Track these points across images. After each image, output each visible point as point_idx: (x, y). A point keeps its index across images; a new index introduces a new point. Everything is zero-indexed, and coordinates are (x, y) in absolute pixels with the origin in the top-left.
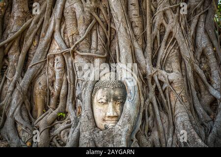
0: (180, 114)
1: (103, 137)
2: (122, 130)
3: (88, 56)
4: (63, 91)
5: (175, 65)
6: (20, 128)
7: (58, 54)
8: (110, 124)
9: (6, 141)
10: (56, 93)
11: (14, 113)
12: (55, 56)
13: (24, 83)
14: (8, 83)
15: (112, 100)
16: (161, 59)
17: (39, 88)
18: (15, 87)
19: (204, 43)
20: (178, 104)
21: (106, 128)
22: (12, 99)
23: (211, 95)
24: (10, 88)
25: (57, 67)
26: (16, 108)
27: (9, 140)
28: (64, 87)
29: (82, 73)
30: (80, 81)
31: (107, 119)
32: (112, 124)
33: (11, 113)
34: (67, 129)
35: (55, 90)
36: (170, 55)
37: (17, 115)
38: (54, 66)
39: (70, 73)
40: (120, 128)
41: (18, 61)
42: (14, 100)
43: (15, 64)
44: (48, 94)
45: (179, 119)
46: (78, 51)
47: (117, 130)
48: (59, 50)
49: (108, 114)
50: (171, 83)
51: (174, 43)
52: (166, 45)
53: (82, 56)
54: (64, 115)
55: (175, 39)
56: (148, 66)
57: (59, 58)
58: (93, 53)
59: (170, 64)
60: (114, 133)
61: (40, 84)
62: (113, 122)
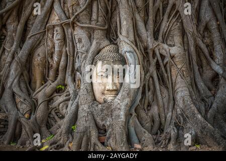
0: (180, 89)
1: (102, 110)
2: (121, 104)
3: (88, 28)
4: (62, 63)
5: (177, 39)
6: (18, 100)
7: (57, 25)
8: (109, 98)
9: (5, 112)
10: (55, 65)
11: (12, 84)
12: (54, 26)
13: (22, 54)
14: (6, 53)
16: (163, 32)
17: (37, 60)
18: (13, 58)
19: (208, 16)
20: (179, 79)
21: (105, 102)
22: (10, 71)
23: (213, 70)
24: (9, 59)
25: (57, 38)
26: (15, 79)
27: (7, 111)
28: (63, 59)
29: (81, 45)
30: (80, 53)
31: (106, 92)
32: (111, 98)
33: (9, 85)
34: (66, 102)
35: (54, 62)
36: (173, 28)
37: (15, 86)
38: (53, 37)
39: (69, 45)
40: (119, 102)
41: (16, 31)
42: (12, 71)
43: (14, 34)
44: (47, 66)
45: (179, 94)
46: (78, 22)
47: (116, 104)
48: (59, 21)
49: (107, 88)
50: (172, 57)
51: (177, 16)
52: (169, 18)
53: (82, 28)
54: (63, 88)
55: (178, 11)
56: (149, 39)
57: (58, 28)
58: (93, 25)
59: (173, 37)
60: (113, 107)
61: (39, 55)
62: (112, 96)
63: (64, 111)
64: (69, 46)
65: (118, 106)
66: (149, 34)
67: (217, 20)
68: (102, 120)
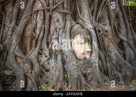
0: (113, 50)
1: (84, 64)
4: (41, 35)
5: (107, 21)
6: (19, 61)
7: (41, 10)
8: (88, 56)
9: (11, 70)
11: (14, 50)
12: (38, 11)
13: (19, 28)
14: (7, 28)
15: (87, 42)
16: (99, 17)
17: (28, 33)
18: (13, 31)
19: (118, 9)
21: (85, 59)
22: (12, 41)
24: (10, 32)
25: (40, 19)
26: (16, 46)
27: (13, 69)
29: (59, 24)
30: (58, 29)
31: (85, 53)
32: (89, 56)
33: (12, 51)
35: (37, 35)
36: (104, 15)
37: (17, 51)
38: (37, 18)
40: (95, 58)
41: (13, 13)
42: (14, 41)
43: (11, 15)
44: (33, 38)
46: (57, 8)
47: (93, 60)
48: (42, 7)
50: (106, 31)
53: (60, 12)
55: (107, 5)
56: (93, 21)
57: (41, 12)
59: (104, 20)
60: (92, 62)
61: (29, 30)
62: (89, 55)
63: (48, 66)
64: (47, 24)
65: (95, 61)
66: (93, 18)
67: (122, 12)
68: (85, 70)
